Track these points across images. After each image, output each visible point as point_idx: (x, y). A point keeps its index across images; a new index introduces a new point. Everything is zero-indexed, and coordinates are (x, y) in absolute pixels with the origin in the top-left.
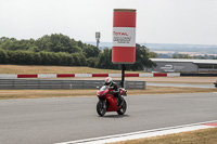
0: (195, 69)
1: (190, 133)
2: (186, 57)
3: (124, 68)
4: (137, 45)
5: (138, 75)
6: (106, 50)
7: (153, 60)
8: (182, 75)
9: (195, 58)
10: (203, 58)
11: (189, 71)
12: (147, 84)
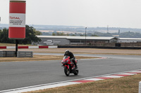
0: (68, 43)
1: (63, 87)
2: (62, 35)
3: (17, 42)
4: (27, 26)
5: (27, 47)
6: (5, 30)
7: (38, 36)
8: (59, 47)
9: (68, 35)
10: (73, 35)
11: (63, 44)
12: (34, 54)
